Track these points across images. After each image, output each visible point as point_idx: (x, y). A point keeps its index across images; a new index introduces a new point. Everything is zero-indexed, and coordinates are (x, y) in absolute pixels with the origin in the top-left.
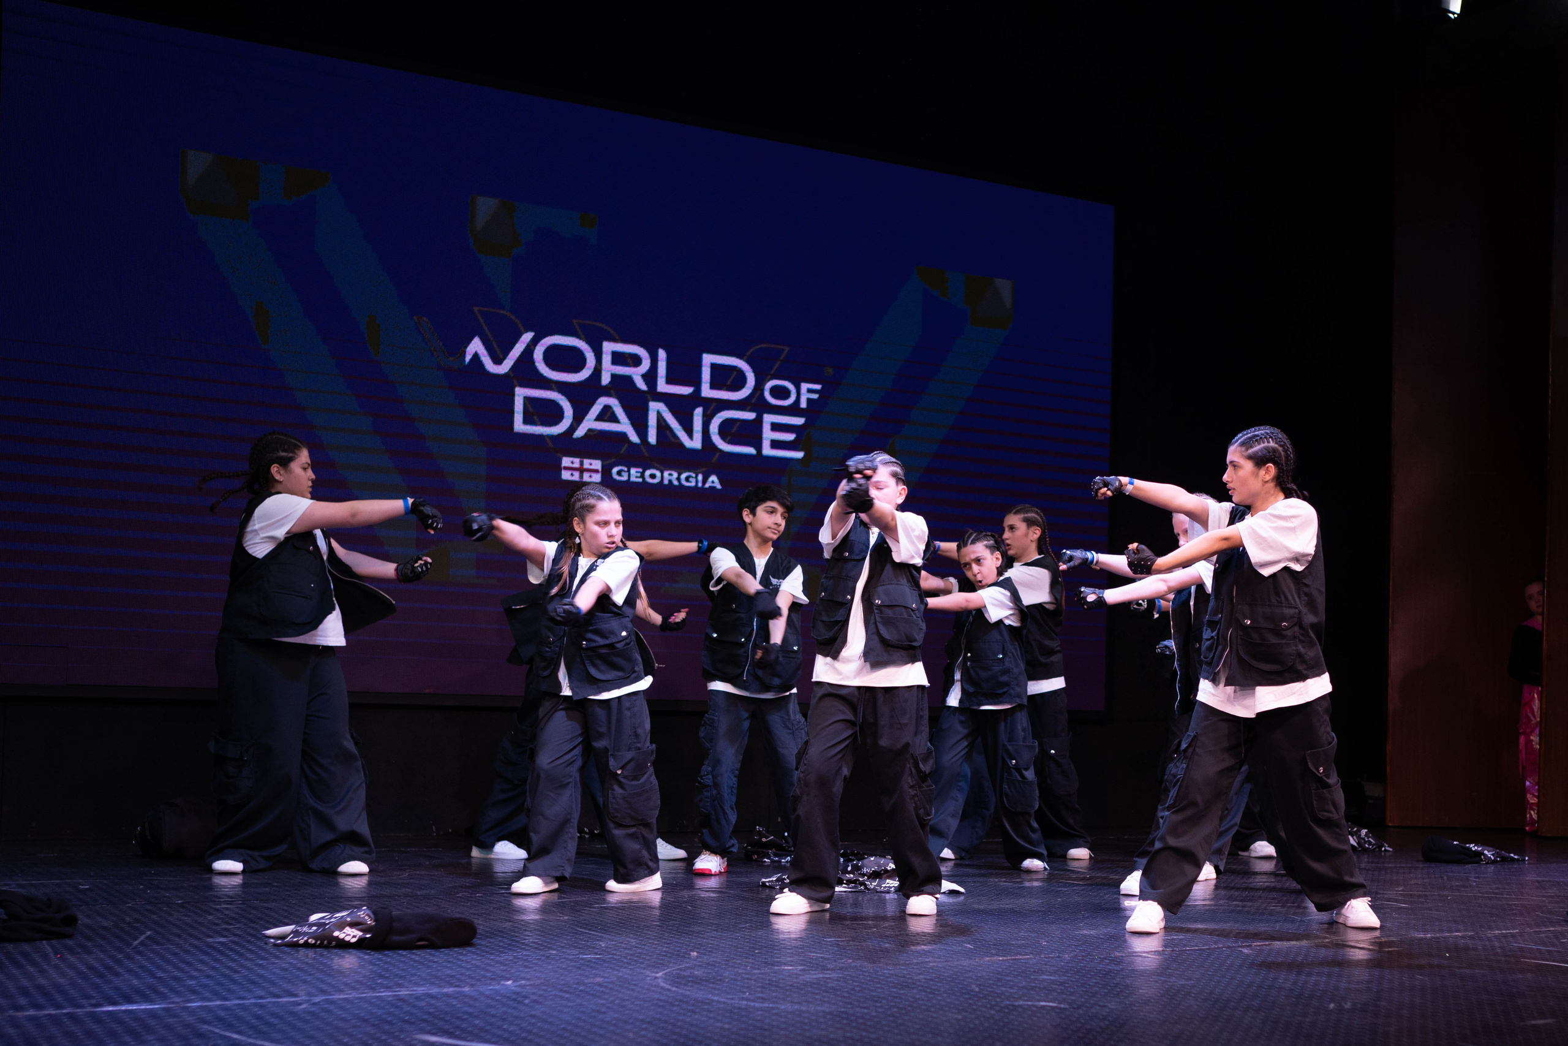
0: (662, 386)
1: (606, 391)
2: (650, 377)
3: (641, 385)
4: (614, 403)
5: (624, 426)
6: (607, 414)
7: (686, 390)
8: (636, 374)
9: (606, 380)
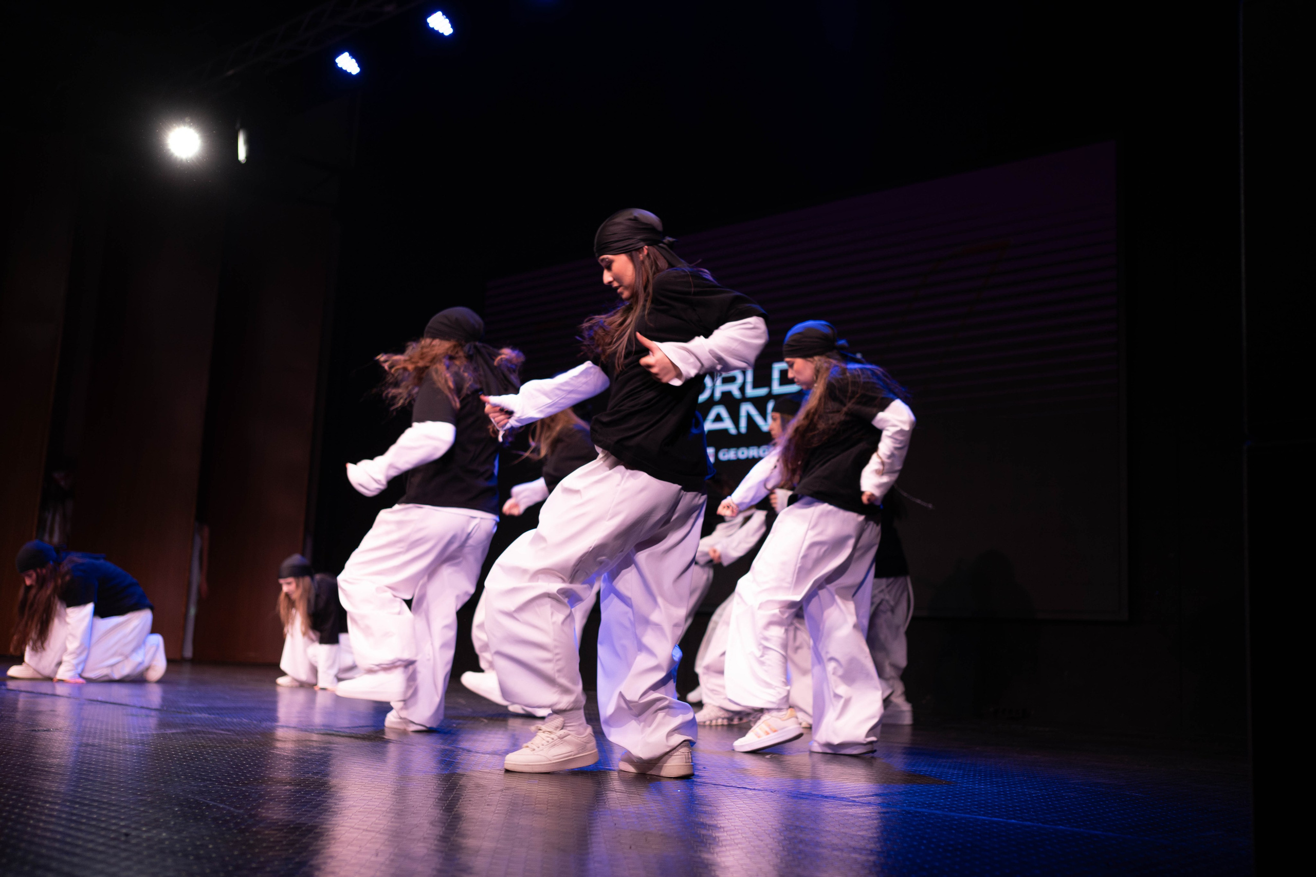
0: (750, 392)
1: (719, 403)
2: (742, 389)
3: (737, 393)
4: (722, 410)
5: (727, 424)
6: (718, 418)
7: (762, 392)
8: (734, 389)
9: (718, 395)
